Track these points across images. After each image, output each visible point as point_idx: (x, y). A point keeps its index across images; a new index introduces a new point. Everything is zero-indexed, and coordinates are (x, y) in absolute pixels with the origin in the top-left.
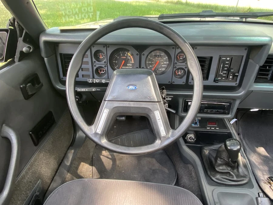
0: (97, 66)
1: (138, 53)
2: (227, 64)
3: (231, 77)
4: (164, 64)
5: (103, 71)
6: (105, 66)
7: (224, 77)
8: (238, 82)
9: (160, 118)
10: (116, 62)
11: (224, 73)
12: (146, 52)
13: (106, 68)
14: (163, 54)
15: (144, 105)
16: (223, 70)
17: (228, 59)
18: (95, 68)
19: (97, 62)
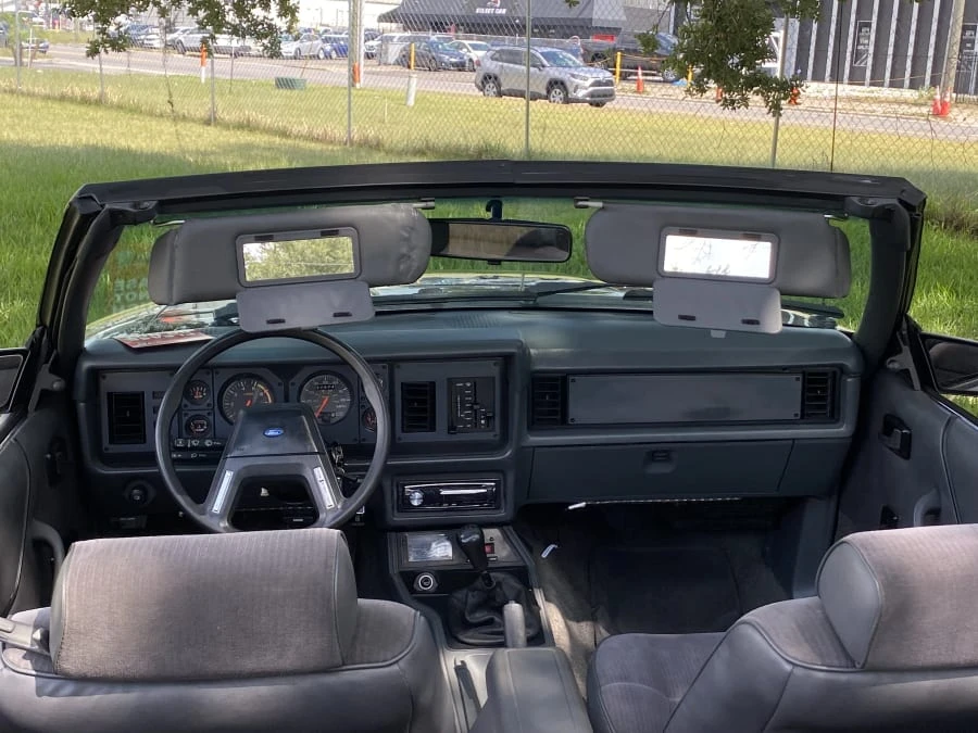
0: (192, 414)
1: (280, 381)
2: (469, 395)
3: (483, 422)
4: (340, 403)
5: (202, 426)
6: (209, 414)
7: (469, 422)
8: (498, 430)
9: (323, 478)
10: (232, 404)
11: (467, 415)
12: (298, 379)
13: (211, 418)
14: (336, 382)
15: (294, 460)
16: (463, 408)
17: (469, 385)
18: (185, 419)
19: (190, 406)
